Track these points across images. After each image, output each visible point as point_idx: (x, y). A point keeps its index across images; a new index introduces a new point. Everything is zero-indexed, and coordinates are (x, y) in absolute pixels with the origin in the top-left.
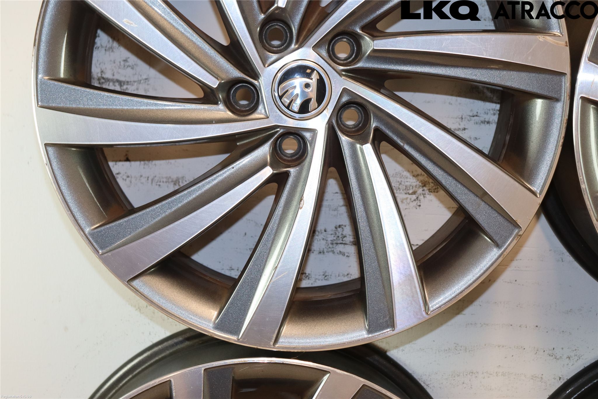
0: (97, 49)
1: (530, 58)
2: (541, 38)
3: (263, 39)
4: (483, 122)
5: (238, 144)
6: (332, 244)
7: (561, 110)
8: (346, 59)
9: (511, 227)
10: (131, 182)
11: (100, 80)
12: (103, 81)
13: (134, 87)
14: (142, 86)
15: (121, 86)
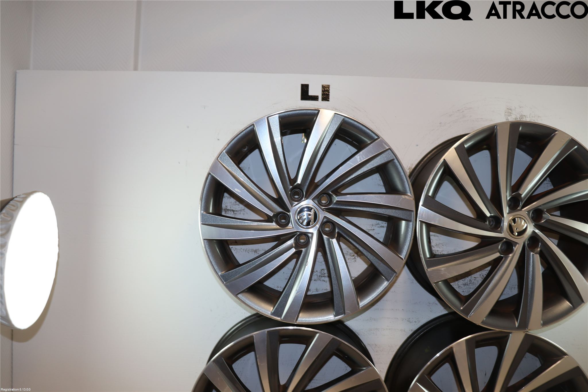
1: (399, 204)
2: (403, 196)
3: (291, 195)
4: (381, 227)
5: (281, 238)
6: (320, 277)
7: (412, 225)
8: (325, 203)
9: (393, 273)
10: (237, 251)
11: (225, 211)
12: (227, 210)
13: (239, 213)
14: (242, 213)
15: (233, 212)
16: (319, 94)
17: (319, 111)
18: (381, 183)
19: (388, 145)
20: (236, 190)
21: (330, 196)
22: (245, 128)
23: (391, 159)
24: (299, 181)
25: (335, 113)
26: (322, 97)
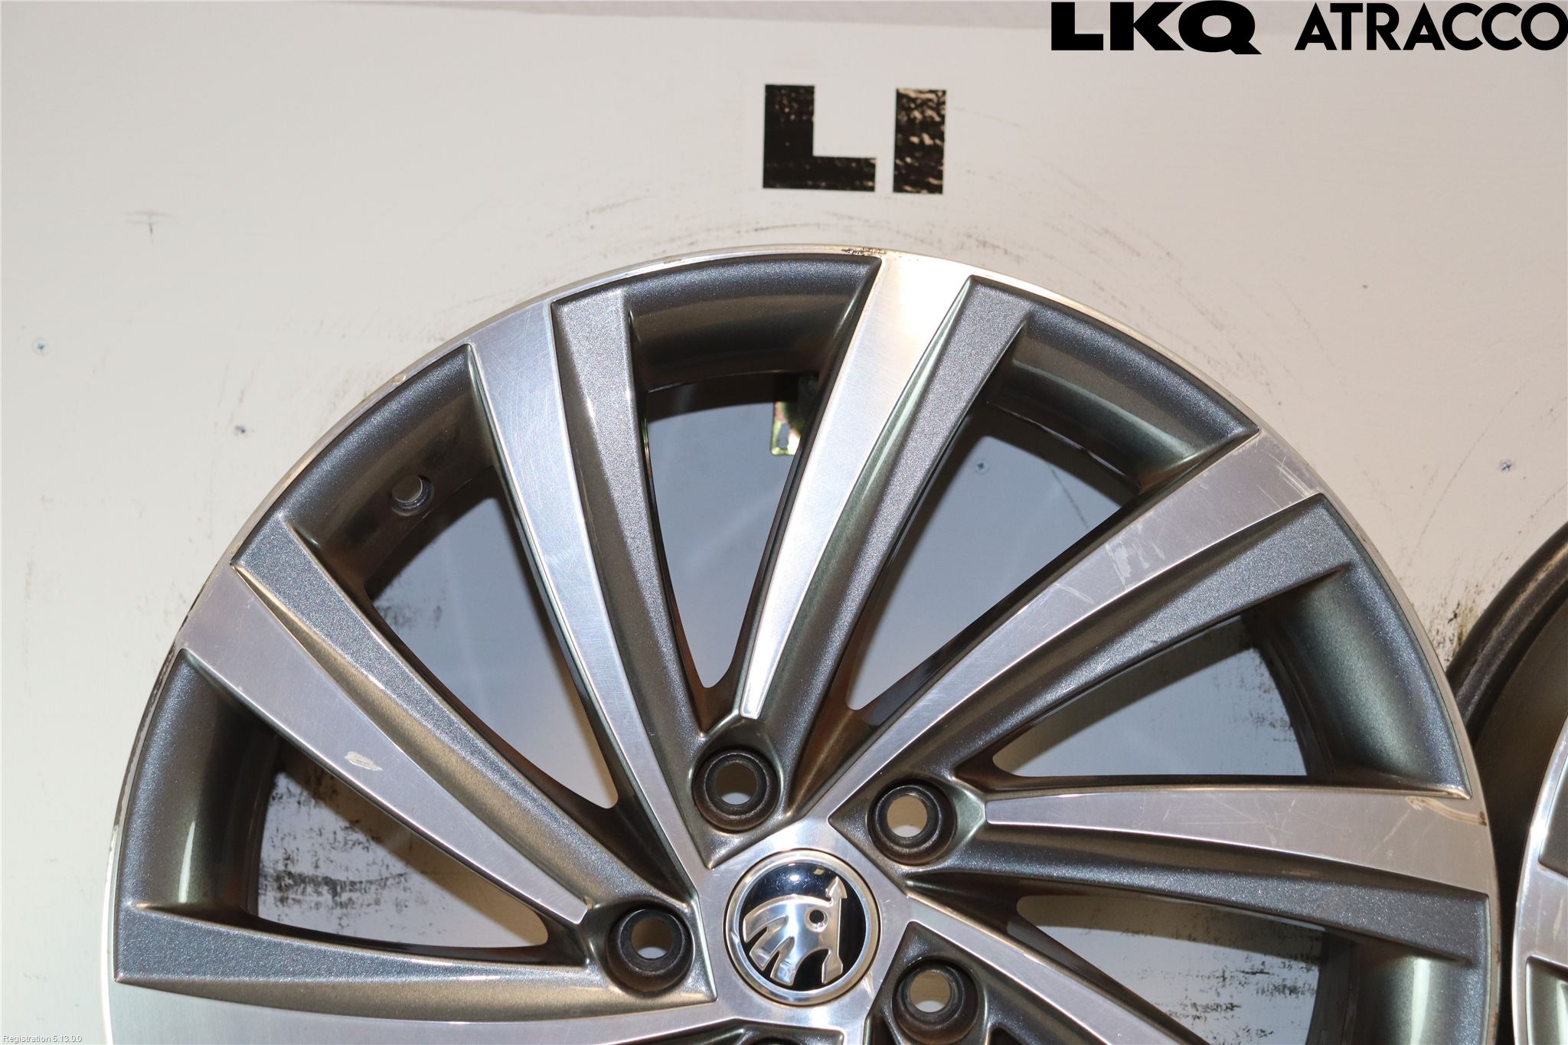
0: (276, 800)
1: (1390, 854)
2: (1416, 801)
3: (703, 791)
4: (1280, 989)
7: (1478, 991)
8: (916, 842)
11: (280, 888)
12: (290, 882)
13: (370, 897)
14: (389, 895)
15: (335, 894)
16: (879, 146)
17: (874, 265)
18: (1275, 705)
19: (1311, 479)
20: (352, 757)
21: (942, 800)
22: (414, 372)
23: (1332, 562)
24: (751, 702)
25: (975, 281)
26: (896, 167)
